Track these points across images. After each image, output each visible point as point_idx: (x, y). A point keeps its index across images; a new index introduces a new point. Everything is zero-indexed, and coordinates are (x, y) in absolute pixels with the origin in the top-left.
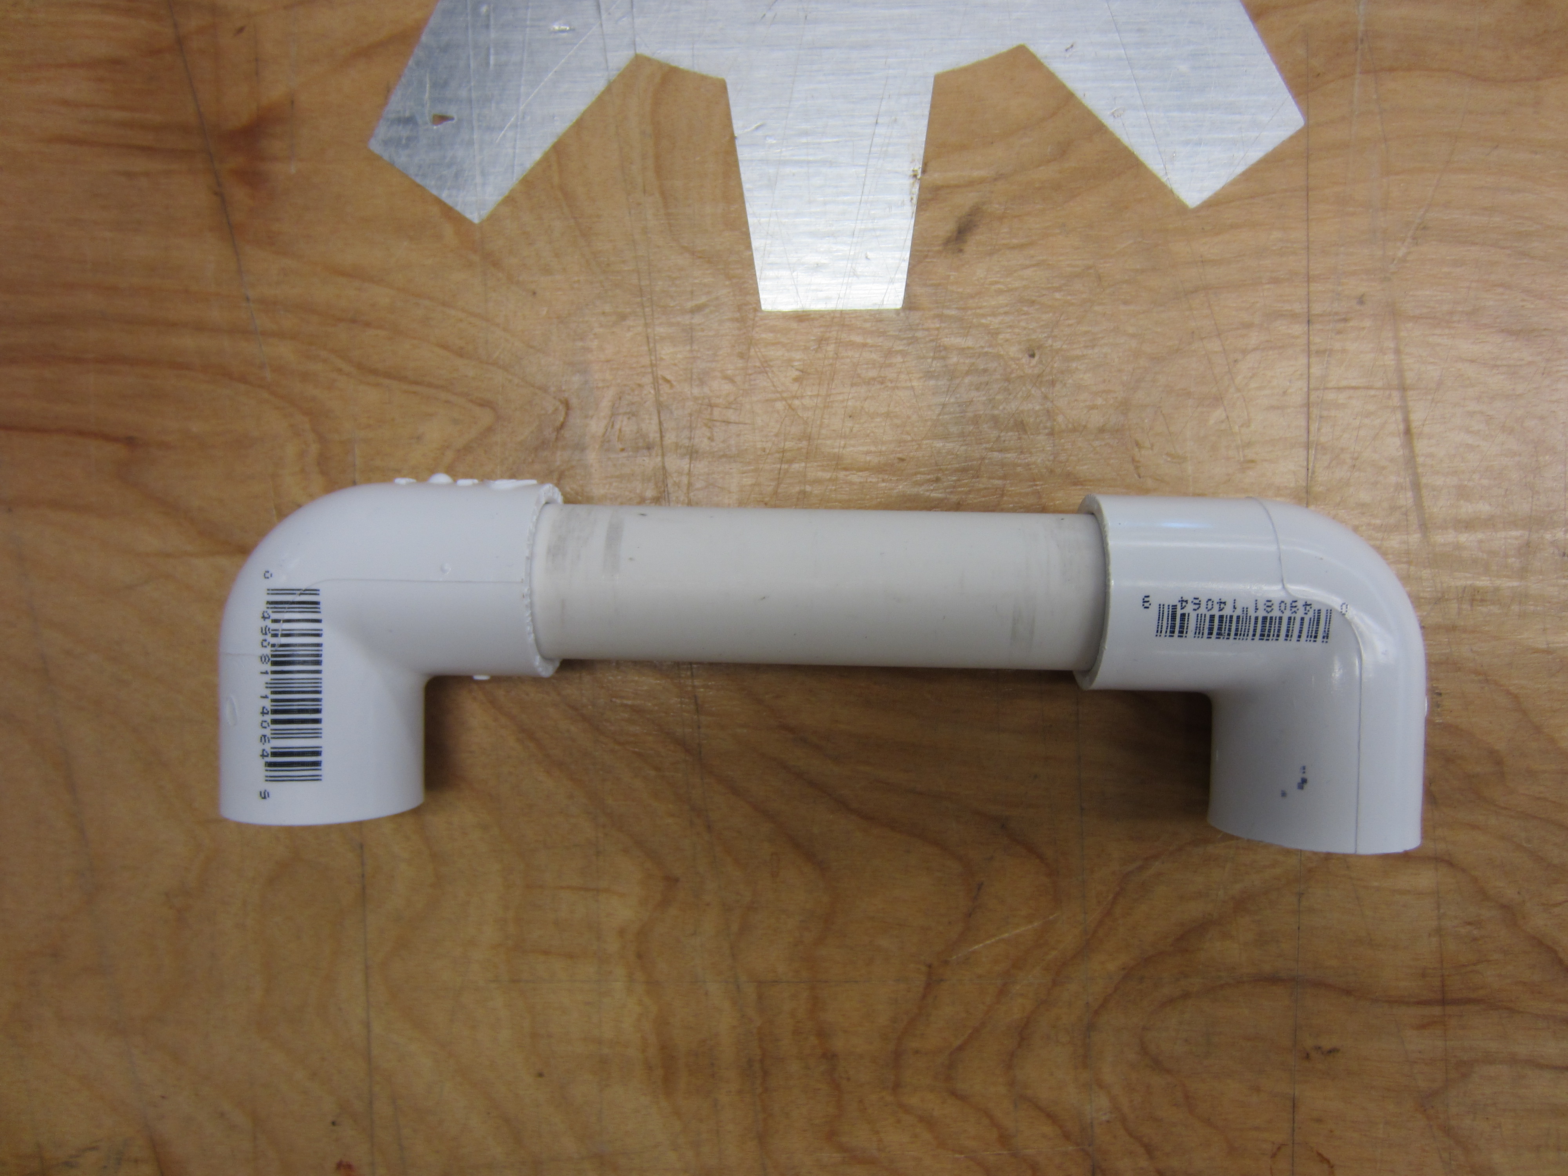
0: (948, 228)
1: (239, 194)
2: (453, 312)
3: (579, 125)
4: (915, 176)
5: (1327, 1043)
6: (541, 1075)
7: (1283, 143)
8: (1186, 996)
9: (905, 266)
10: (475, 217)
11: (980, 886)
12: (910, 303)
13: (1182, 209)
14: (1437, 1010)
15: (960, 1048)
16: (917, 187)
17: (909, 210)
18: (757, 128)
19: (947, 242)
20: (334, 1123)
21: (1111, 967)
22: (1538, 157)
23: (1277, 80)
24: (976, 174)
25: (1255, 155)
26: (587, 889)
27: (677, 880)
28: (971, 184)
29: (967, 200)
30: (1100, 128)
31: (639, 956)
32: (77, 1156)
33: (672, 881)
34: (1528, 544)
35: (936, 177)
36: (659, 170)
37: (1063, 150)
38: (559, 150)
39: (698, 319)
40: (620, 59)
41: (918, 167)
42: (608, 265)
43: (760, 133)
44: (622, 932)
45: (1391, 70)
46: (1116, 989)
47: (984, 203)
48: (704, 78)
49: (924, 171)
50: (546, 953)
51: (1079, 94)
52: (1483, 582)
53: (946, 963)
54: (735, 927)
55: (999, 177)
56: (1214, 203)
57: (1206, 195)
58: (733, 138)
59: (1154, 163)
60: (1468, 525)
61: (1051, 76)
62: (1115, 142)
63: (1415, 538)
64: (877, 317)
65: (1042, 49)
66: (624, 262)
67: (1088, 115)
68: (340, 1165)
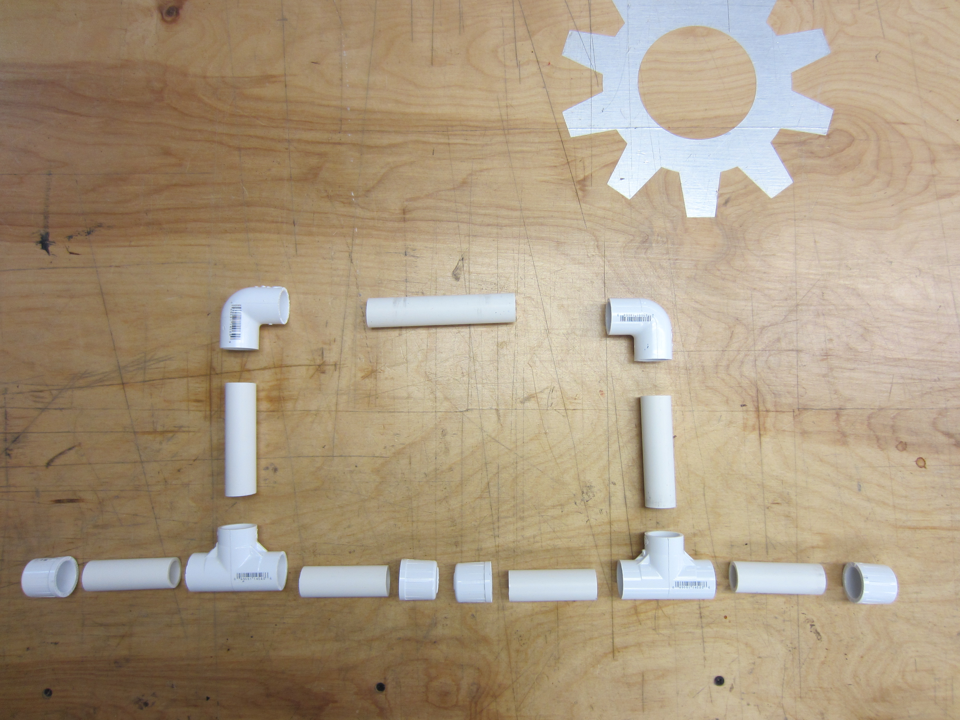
0: (724, 201)
1: (580, 193)
2: (624, 217)
3: (650, 181)
4: (717, 191)
7: (789, 186)
8: (775, 354)
9: (715, 209)
10: (629, 198)
11: (733, 331)
12: (716, 216)
13: (769, 199)
14: (825, 357)
15: (729, 365)
16: (717, 193)
17: (716, 198)
18: (685, 182)
19: (724, 204)
20: (599, 382)
22: (839, 189)
23: (787, 174)
24: (729, 191)
25: (784, 188)
28: (728, 193)
29: (727, 196)
30: (753, 183)
32: (543, 390)
34: (840, 264)
35: (721, 192)
36: (666, 189)
37: (746, 187)
38: (646, 186)
39: (674, 218)
40: (658, 168)
41: (717, 190)
42: (656, 208)
43: (686, 183)
45: (809, 172)
47: (730, 197)
48: (675, 172)
49: (719, 191)
51: (749, 176)
52: (831, 271)
53: (726, 347)
55: (733, 192)
56: (775, 198)
57: (774, 196)
58: (681, 184)
59: (764, 190)
60: (828, 260)
61: (743, 173)
62: (755, 185)
63: (817, 262)
64: (710, 218)
65: (741, 168)
66: (659, 207)
67: (750, 180)
68: (600, 391)
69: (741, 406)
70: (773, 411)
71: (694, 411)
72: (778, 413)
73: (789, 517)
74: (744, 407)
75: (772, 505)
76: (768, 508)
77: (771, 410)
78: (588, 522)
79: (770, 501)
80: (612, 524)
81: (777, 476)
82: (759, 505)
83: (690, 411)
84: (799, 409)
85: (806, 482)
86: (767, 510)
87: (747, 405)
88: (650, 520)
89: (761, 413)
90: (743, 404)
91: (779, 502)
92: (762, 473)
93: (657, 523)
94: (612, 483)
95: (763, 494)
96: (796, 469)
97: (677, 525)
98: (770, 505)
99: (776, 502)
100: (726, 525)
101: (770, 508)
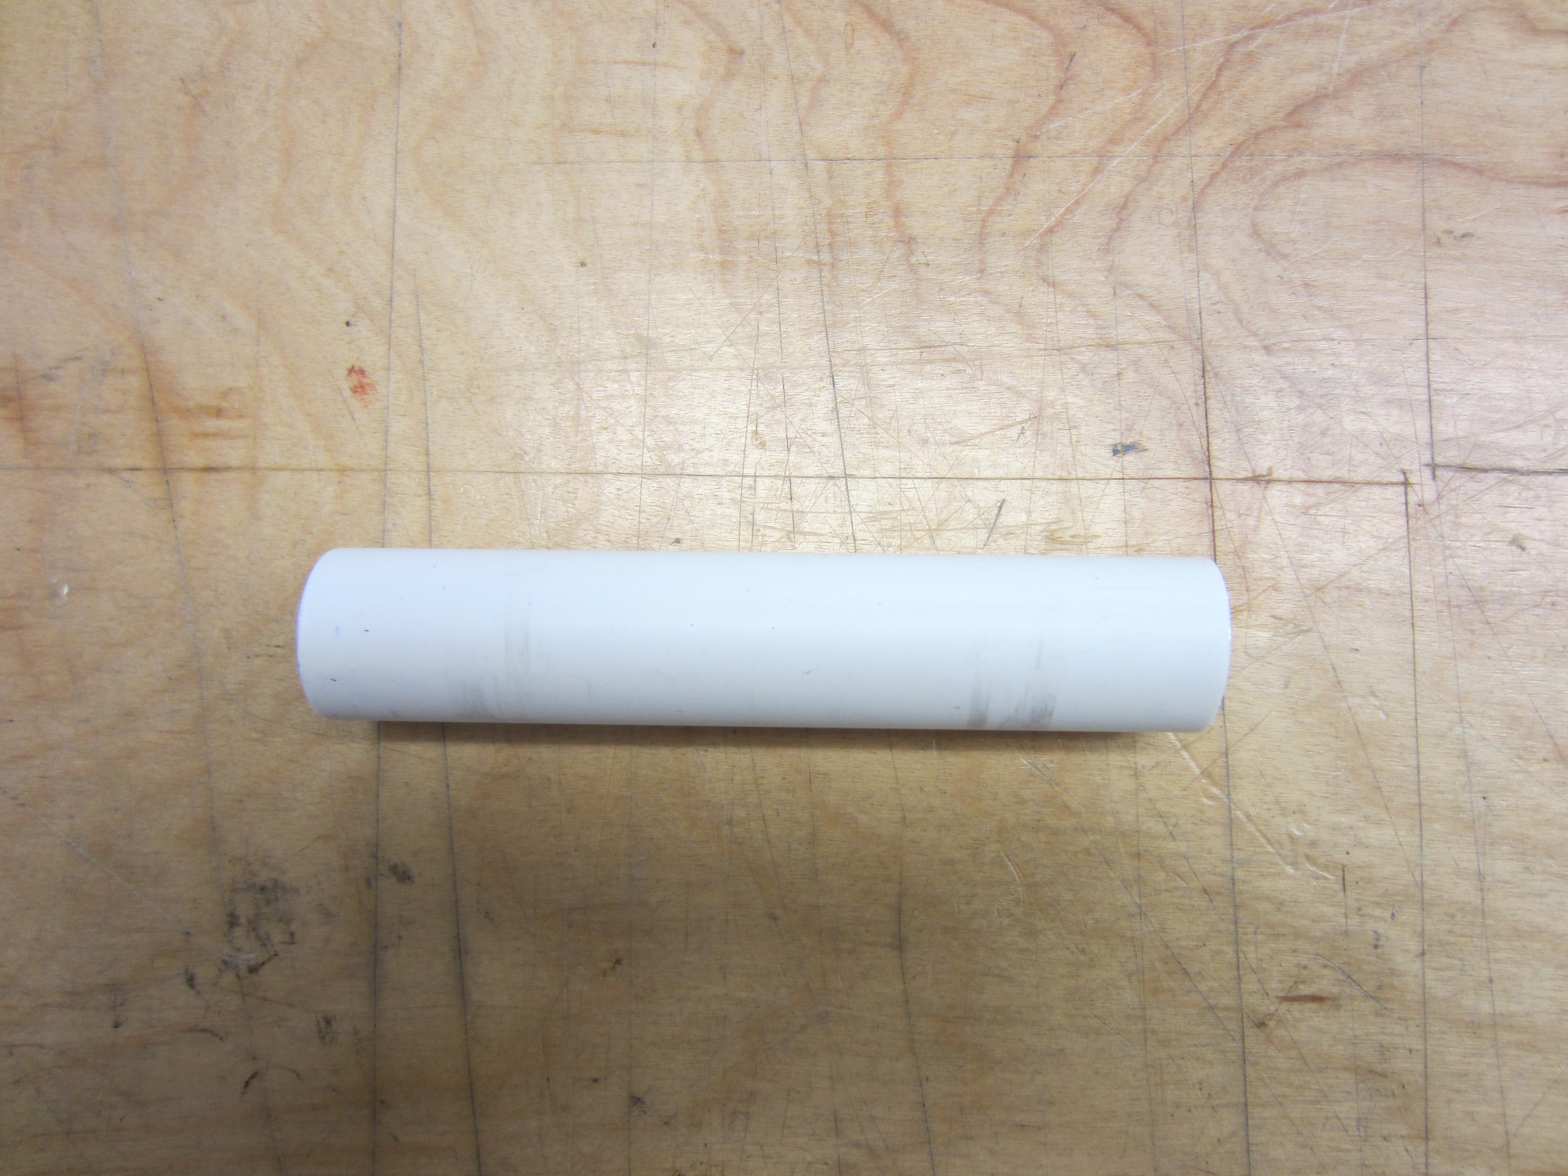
5: (1459, 227)
6: (583, 264)
8: (1300, 174)
11: (1072, 57)
15: (1050, 231)
20: (348, 324)
21: (1217, 143)
26: (644, 64)
27: (742, 53)
31: (698, 133)
32: (57, 368)
33: (736, 53)
44: (680, 108)
46: (1224, 166)
50: (596, 132)
53: (1036, 137)
54: (804, 101)
68: (351, 371)
69: (1115, 452)
70: (1290, 482)
71: (852, 476)
72: (1319, 490)
73: (1383, 1075)
74: (1130, 458)
75: (1284, 1006)
76: (1261, 1025)
77: (1279, 473)
78: (255, 1083)
79: (1275, 986)
80: (383, 1102)
81: (1313, 844)
82: (1212, 1008)
83: (831, 477)
84: (1433, 467)
85: (1480, 876)
86: (1251, 1033)
87: (1146, 444)
88: (595, 1080)
89: (1223, 489)
90: (1129, 442)
91: (1324, 995)
92: (1230, 824)
93: (636, 1100)
94: (394, 869)
95: (1237, 943)
96: (1420, 805)
97: (747, 1115)
98: (1272, 1008)
99: (1305, 990)
100: (1020, 1118)
101: (1272, 1024)
